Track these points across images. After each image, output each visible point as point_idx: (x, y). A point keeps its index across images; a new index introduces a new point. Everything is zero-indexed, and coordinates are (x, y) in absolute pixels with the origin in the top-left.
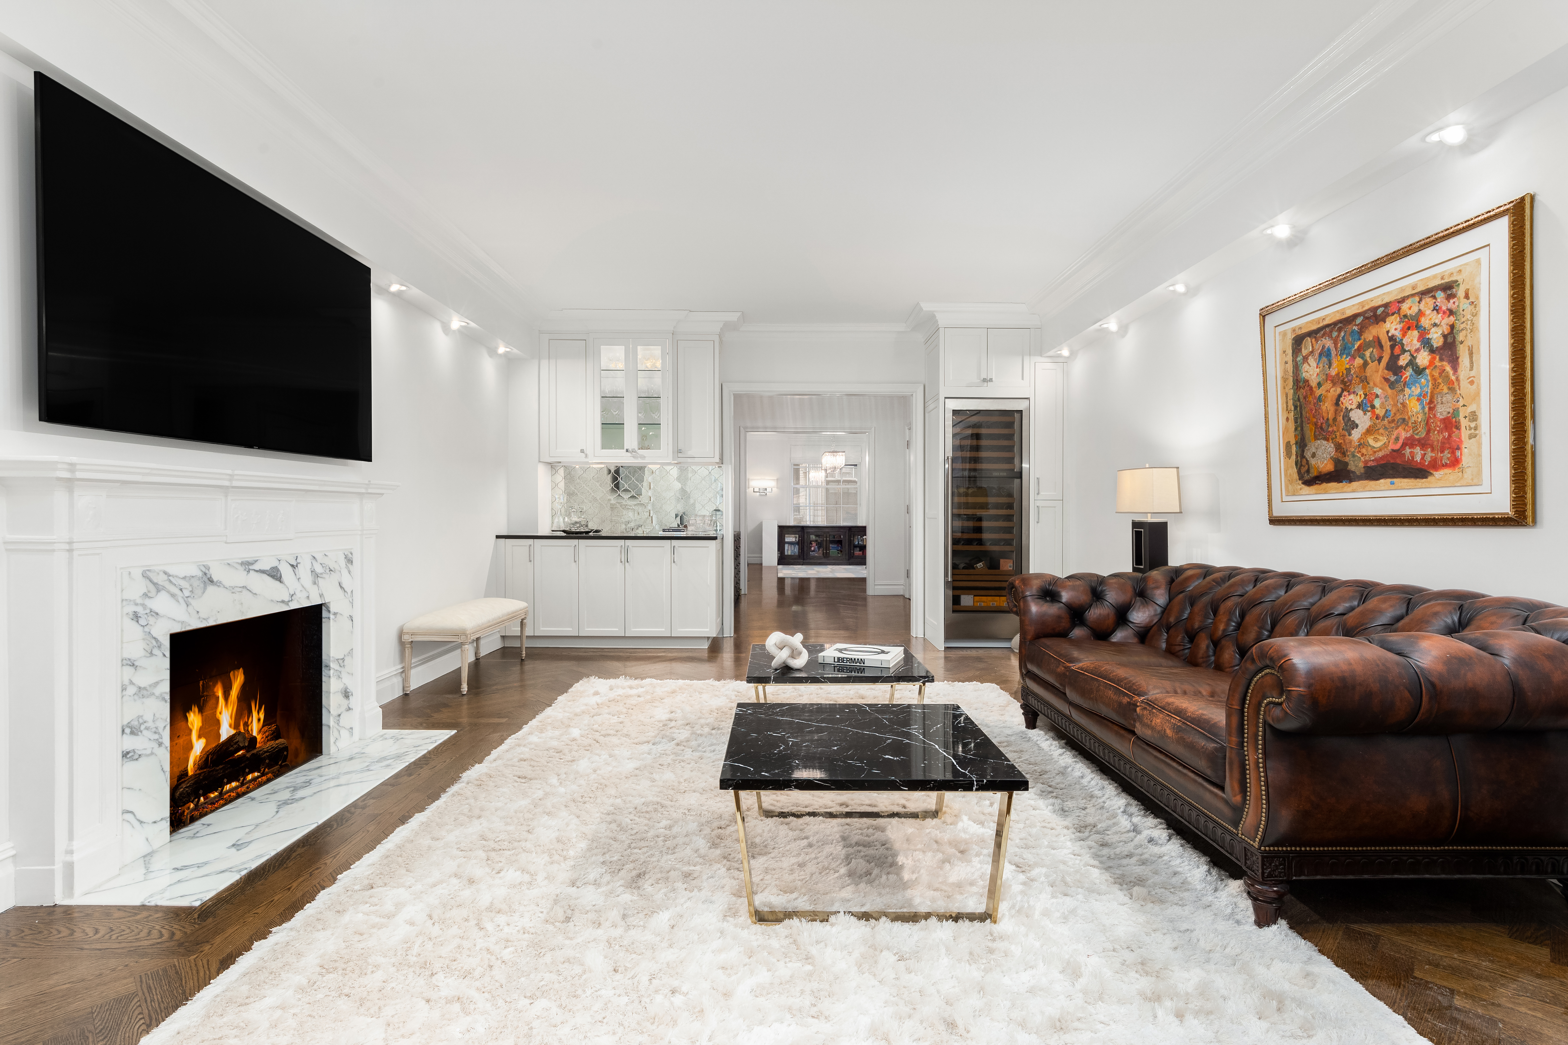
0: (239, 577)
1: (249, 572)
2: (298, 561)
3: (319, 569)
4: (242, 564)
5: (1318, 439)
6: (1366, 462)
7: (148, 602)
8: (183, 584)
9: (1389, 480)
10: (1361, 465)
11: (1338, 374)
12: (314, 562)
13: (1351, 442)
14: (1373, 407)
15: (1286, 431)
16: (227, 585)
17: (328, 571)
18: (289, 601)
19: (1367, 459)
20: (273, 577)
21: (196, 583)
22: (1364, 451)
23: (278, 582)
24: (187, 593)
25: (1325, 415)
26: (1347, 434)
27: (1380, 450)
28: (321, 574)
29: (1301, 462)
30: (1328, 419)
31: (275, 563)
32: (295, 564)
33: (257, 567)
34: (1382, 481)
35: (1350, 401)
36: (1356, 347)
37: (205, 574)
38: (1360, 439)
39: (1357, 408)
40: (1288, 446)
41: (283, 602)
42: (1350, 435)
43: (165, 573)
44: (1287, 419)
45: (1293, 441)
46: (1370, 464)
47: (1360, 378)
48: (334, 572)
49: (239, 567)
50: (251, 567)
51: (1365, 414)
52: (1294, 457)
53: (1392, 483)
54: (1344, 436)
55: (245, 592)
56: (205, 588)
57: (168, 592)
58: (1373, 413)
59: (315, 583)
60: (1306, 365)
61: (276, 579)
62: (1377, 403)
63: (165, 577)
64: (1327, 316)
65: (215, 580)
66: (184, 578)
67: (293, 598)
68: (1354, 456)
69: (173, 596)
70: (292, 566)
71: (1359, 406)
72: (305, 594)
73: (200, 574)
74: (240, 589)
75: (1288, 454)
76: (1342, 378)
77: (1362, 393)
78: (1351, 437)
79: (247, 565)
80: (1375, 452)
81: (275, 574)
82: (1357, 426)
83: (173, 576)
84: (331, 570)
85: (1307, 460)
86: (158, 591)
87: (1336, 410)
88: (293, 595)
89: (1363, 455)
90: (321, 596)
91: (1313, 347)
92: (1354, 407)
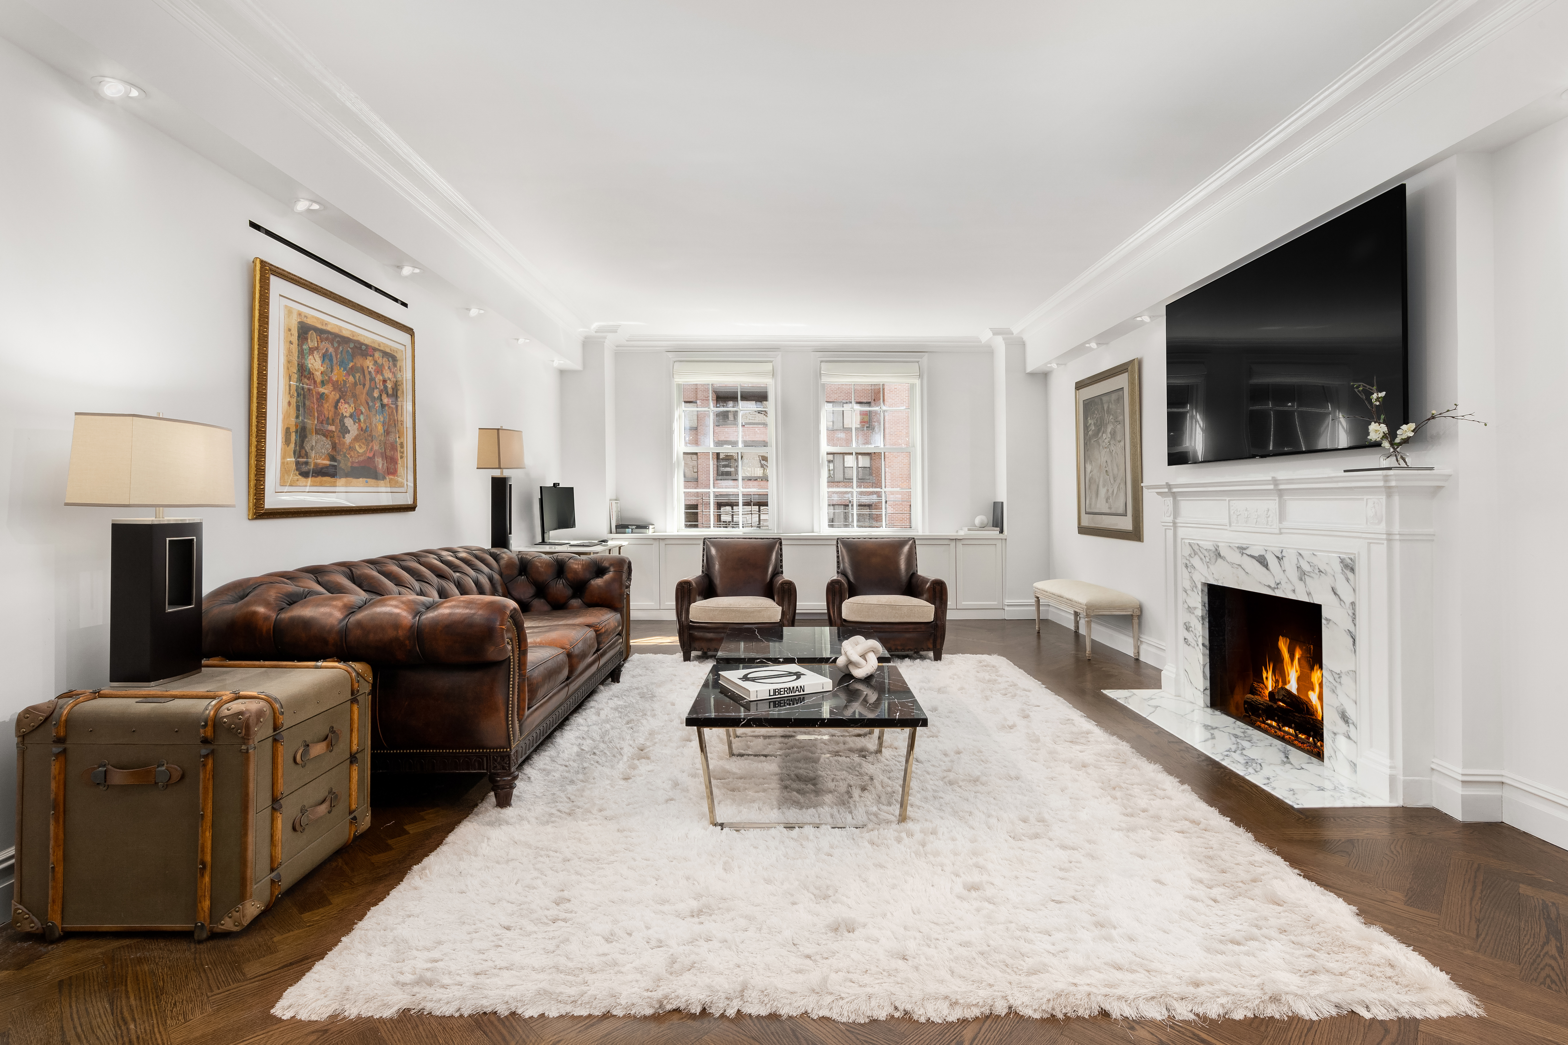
0: (1235, 557)
1: (1242, 554)
2: (1284, 554)
3: (1306, 567)
4: (1238, 548)
5: (318, 434)
6: (353, 463)
7: (1191, 559)
8: (1206, 554)
9: (365, 479)
10: (349, 464)
11: (337, 381)
12: (1300, 559)
13: (344, 443)
14: (359, 420)
15: (286, 417)
16: (1229, 561)
17: (1317, 571)
18: (1275, 588)
19: (354, 460)
20: (1261, 563)
21: (1212, 555)
22: (352, 453)
23: (1264, 569)
24: (1208, 560)
25: (326, 413)
26: (342, 436)
27: (362, 456)
28: (1309, 572)
29: (300, 452)
30: (328, 418)
31: (1263, 553)
32: (1280, 556)
33: (1248, 552)
34: (361, 479)
35: (346, 409)
36: (350, 366)
37: (1217, 550)
38: (350, 443)
39: (349, 417)
40: (287, 432)
41: (1269, 586)
42: (344, 437)
43: (1198, 544)
44: (289, 403)
45: (293, 429)
46: (355, 465)
47: (352, 393)
48: (1326, 574)
49: (1236, 549)
50: (1244, 551)
51: (354, 424)
52: (292, 445)
53: (367, 482)
54: (339, 437)
55: (1240, 569)
56: (1216, 560)
57: (1199, 556)
58: (360, 425)
59: (1301, 580)
60: (311, 357)
61: (1264, 566)
62: (362, 418)
63: (1198, 547)
64: (329, 323)
65: (1222, 555)
66: (1206, 550)
67: (1279, 586)
68: (345, 456)
69: (1201, 559)
70: (1278, 557)
71: (351, 416)
72: (1291, 588)
73: (1214, 549)
74: (1237, 566)
75: (287, 441)
76: (340, 387)
77: (353, 406)
78: (344, 440)
79: (1242, 549)
80: (359, 456)
81: (1262, 561)
82: (349, 433)
83: (1202, 548)
84: (1320, 571)
85: (306, 451)
86: (1195, 555)
87: (335, 413)
88: (1278, 584)
89: (351, 457)
90: (1309, 594)
91: (318, 344)
92: (348, 415)
